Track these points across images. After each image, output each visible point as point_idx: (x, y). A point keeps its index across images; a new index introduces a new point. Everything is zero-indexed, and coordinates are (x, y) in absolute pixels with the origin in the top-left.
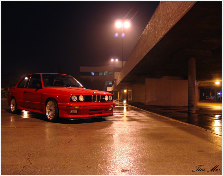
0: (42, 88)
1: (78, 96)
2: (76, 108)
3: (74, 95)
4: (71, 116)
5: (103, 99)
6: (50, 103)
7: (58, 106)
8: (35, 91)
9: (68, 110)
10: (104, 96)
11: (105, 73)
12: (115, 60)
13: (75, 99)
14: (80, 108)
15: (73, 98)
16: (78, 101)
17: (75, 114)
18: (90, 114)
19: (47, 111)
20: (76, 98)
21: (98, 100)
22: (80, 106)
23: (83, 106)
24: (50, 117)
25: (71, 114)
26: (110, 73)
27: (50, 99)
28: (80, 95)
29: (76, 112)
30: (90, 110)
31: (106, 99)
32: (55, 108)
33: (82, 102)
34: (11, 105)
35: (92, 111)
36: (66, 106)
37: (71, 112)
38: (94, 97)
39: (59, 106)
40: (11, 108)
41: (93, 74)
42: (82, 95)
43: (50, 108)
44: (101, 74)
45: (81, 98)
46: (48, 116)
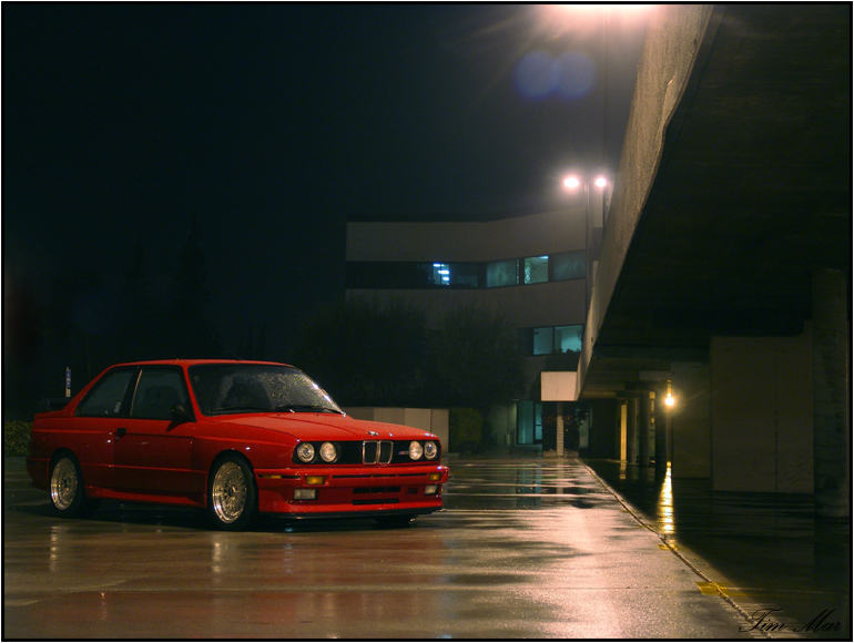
0: (194, 420)
1: (317, 445)
2: (314, 481)
3: (306, 442)
4: (294, 508)
5: (403, 453)
6: (226, 469)
7: (254, 478)
8: (168, 430)
9: (286, 488)
10: (404, 444)
11: (534, 268)
12: (588, 180)
13: (307, 453)
14: (324, 482)
15: (301, 452)
16: (319, 460)
17: (307, 502)
18: (355, 502)
19: (216, 495)
20: (311, 452)
21: (384, 458)
22: (325, 477)
23: (334, 477)
24: (227, 516)
25: (296, 502)
26: (563, 269)
27: (225, 455)
28: (324, 442)
29: (312, 494)
30: (358, 490)
31: (415, 452)
32: (246, 483)
33: (331, 463)
34: (54, 485)
35: (363, 492)
36: (279, 477)
37: (298, 494)
38: (371, 447)
39: (260, 476)
40: (55, 494)
41: (444, 274)
42: (331, 442)
43: (226, 486)
44: (498, 275)
45: (329, 452)
46: (221, 512)
